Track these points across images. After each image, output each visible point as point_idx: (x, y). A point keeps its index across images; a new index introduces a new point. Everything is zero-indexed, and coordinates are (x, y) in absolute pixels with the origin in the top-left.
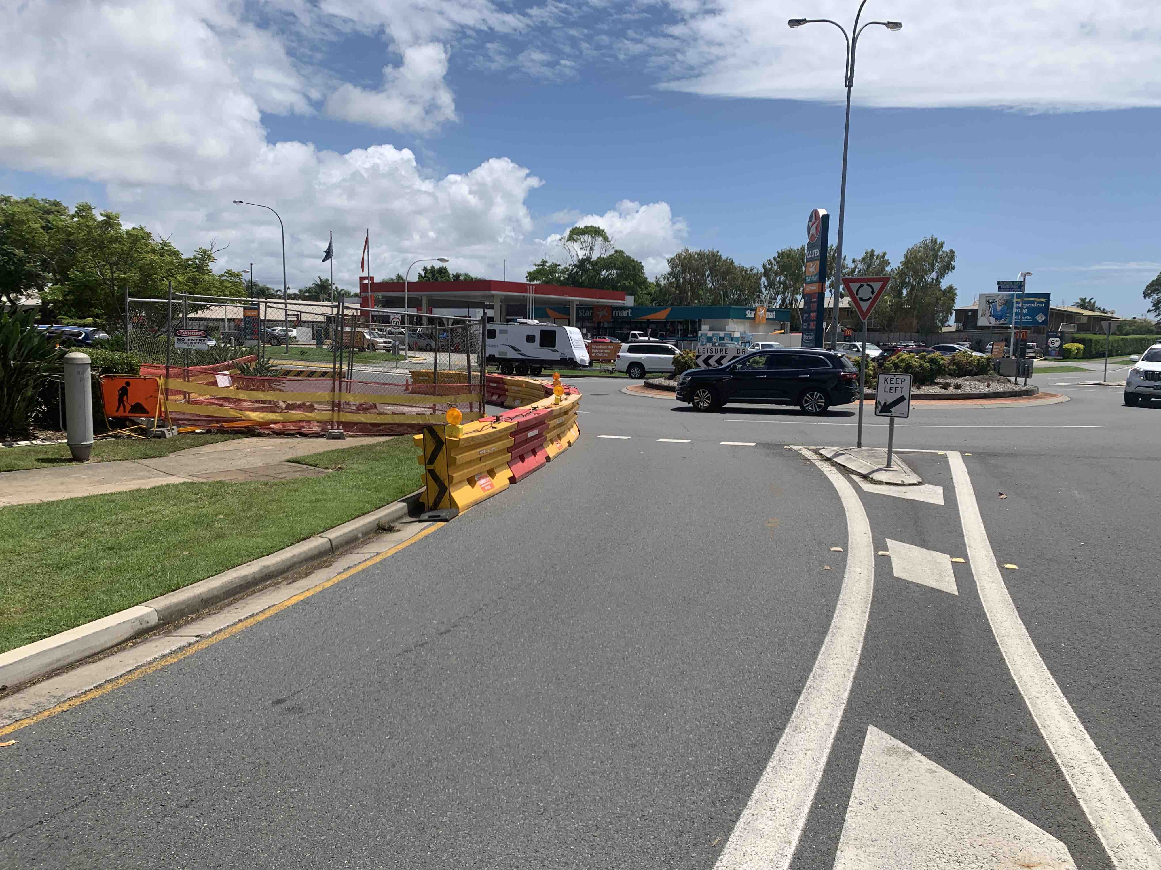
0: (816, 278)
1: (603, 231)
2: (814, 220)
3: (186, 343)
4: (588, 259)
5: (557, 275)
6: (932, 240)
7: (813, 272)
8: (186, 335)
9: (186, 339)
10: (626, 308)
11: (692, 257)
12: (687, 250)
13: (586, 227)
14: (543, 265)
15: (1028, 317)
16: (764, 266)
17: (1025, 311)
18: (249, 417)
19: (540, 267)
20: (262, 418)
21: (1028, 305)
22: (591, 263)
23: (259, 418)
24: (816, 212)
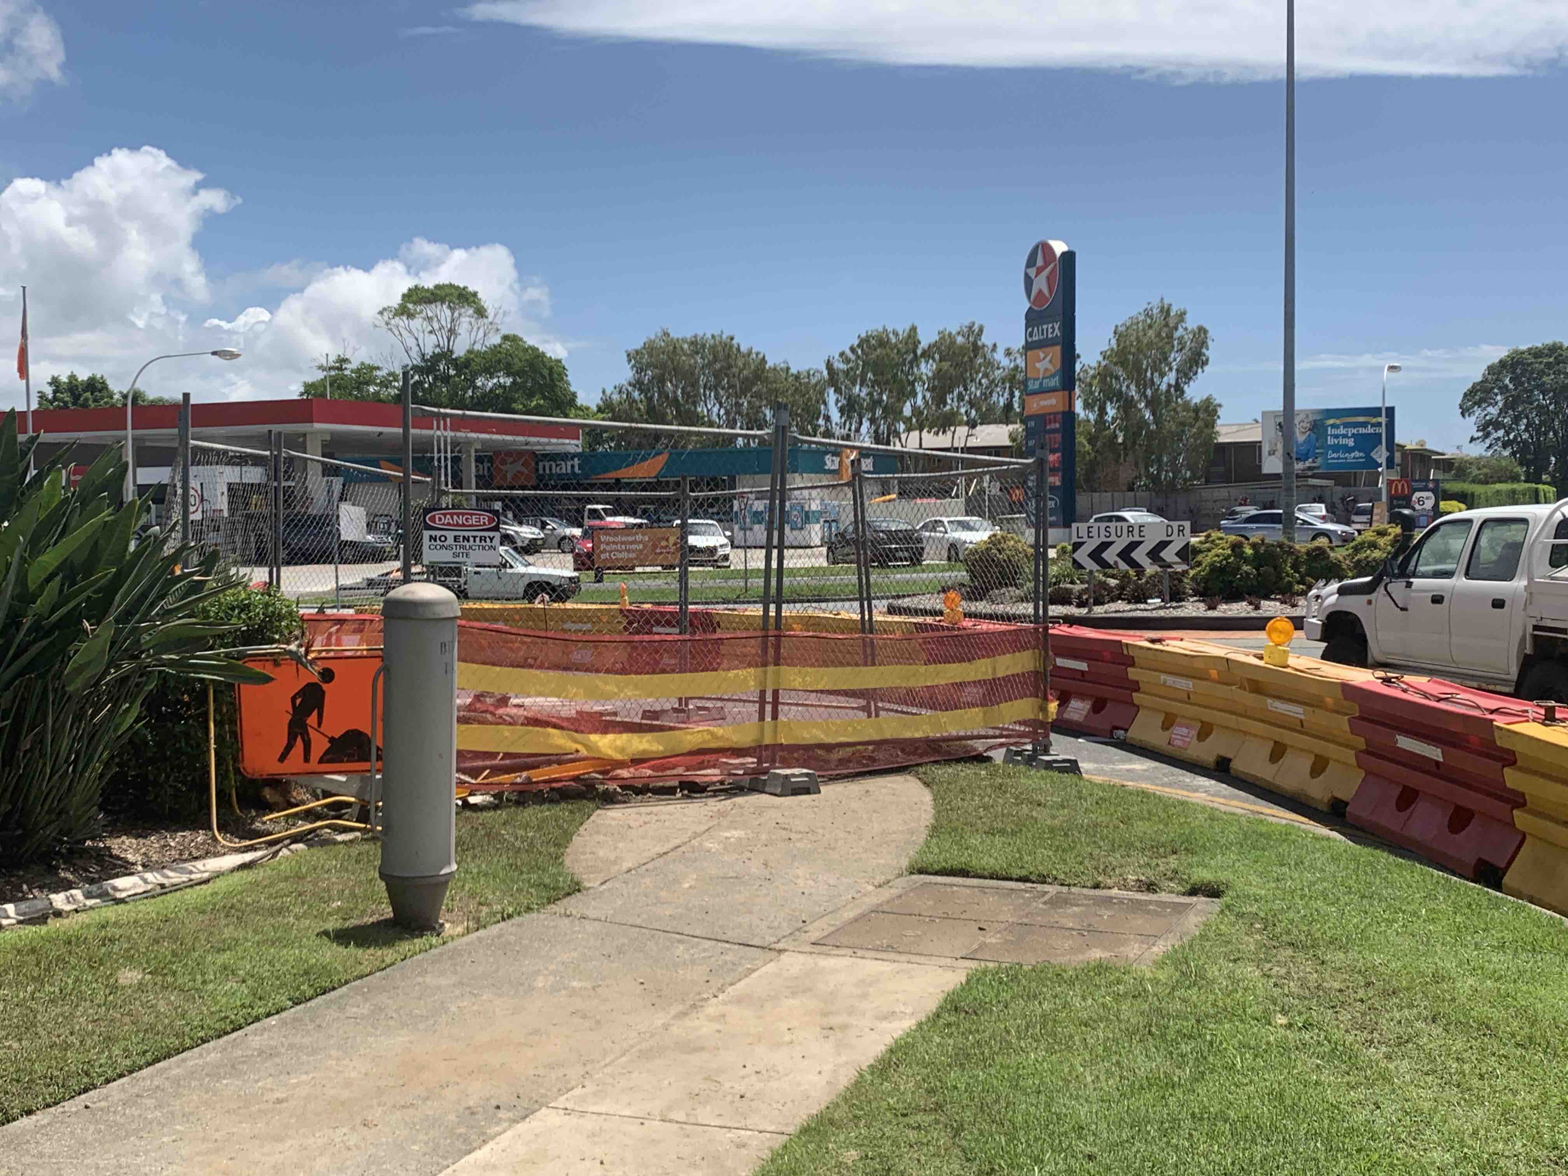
0: (1055, 382)
1: (475, 294)
2: (1040, 262)
3: (449, 548)
4: (445, 355)
5: (372, 390)
6: (1163, 308)
7: (1046, 370)
8: (448, 528)
9: (450, 535)
10: (565, 456)
11: (678, 351)
12: (666, 334)
13: (437, 287)
14: (340, 369)
15: (1357, 454)
16: (829, 365)
17: (1351, 443)
18: (598, 749)
19: (333, 373)
20: (622, 750)
21: (1355, 431)
22: (455, 363)
23: (616, 749)
24: (1047, 249)
